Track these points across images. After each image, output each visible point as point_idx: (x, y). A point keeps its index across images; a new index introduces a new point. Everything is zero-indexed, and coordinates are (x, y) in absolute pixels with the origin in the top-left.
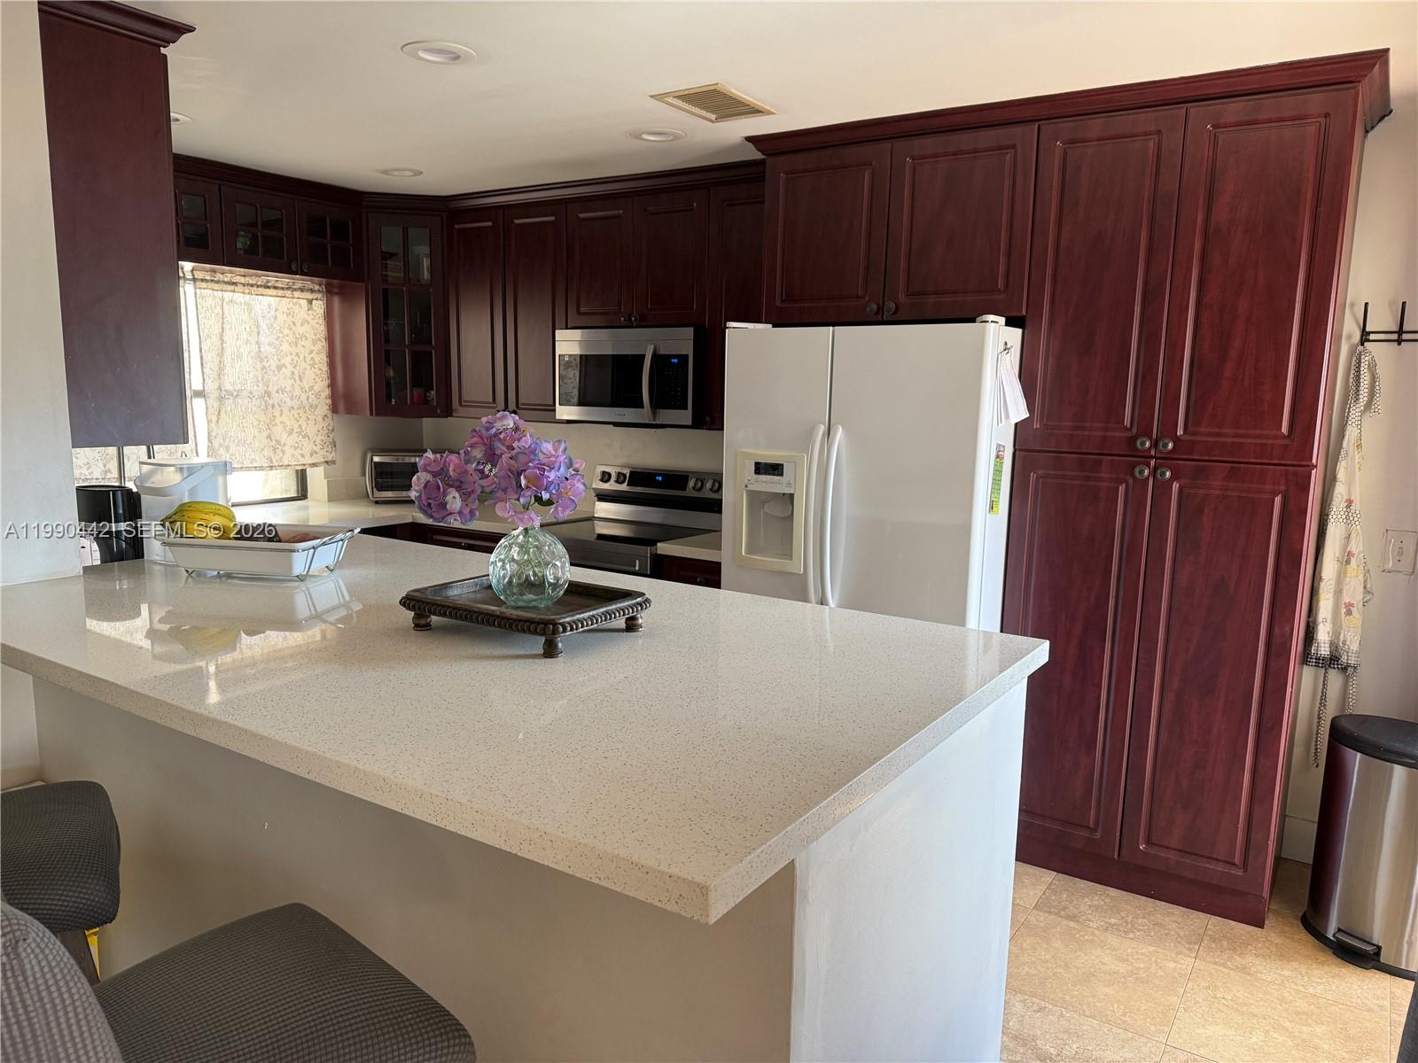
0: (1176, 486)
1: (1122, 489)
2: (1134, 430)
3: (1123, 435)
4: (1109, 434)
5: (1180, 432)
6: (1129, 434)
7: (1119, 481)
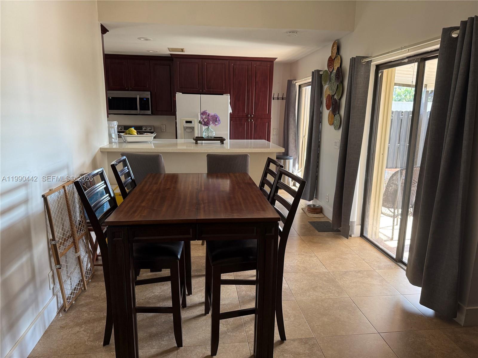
0: (253, 122)
1: (246, 123)
2: (247, 113)
3: (245, 114)
4: (243, 114)
5: (254, 114)
6: (246, 114)
7: (245, 122)
